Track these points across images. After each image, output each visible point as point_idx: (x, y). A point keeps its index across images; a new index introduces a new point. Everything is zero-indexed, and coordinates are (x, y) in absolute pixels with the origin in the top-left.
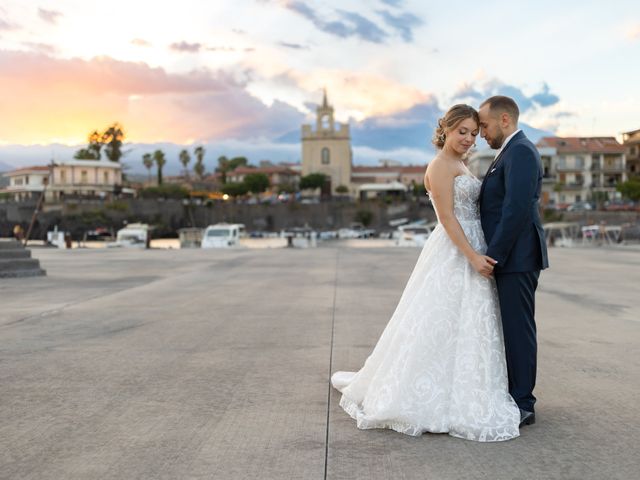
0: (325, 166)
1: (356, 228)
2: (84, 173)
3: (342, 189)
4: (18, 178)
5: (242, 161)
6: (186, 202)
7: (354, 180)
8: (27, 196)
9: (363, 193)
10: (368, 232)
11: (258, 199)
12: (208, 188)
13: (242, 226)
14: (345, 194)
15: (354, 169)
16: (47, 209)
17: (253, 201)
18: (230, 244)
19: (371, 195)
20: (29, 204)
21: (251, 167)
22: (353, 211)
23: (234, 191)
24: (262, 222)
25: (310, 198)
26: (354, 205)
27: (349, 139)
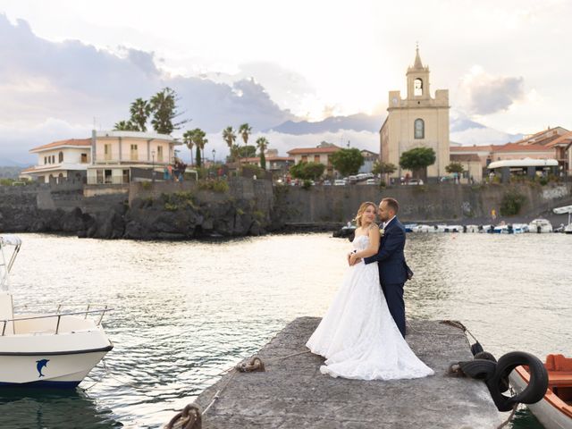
0: (418, 141)
2: (134, 147)
4: (47, 155)
8: (61, 175)
16: (89, 193)
20: (65, 187)
27: (448, 107)
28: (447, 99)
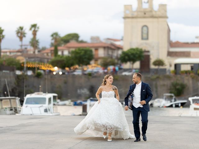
0: (144, 41)
1: (170, 98)
3: (159, 63)
5: (75, 37)
6: (18, 73)
7: (170, 54)
9: (177, 66)
10: (179, 102)
11: (83, 71)
12: (41, 61)
13: (56, 95)
14: (161, 67)
15: (171, 44)
17: (78, 72)
18: (46, 111)
19: (184, 68)
21: (82, 42)
22: (168, 83)
23: (63, 64)
24: (86, 91)
25: (129, 70)
26: (169, 77)
27: (167, 17)
28: (166, 11)
